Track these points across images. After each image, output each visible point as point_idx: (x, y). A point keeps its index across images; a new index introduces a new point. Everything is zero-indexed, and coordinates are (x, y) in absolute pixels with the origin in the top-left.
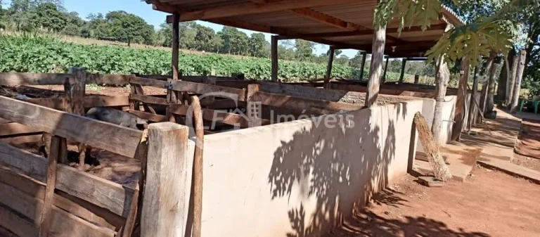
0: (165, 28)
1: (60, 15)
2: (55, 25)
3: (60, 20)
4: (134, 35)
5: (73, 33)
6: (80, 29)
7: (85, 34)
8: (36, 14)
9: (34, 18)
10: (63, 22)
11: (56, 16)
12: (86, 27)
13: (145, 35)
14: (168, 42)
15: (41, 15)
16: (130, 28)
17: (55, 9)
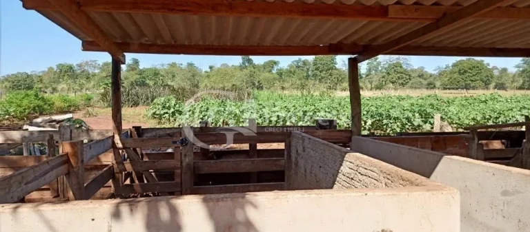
0: (521, 69)
1: (405, 72)
2: (401, 81)
3: (404, 76)
4: (472, 81)
5: (417, 86)
6: (425, 82)
7: (431, 86)
8: (384, 74)
9: (383, 77)
10: (408, 77)
11: (402, 73)
12: (432, 79)
13: (485, 79)
14: (527, 84)
15: (388, 74)
16: (467, 74)
17: (401, 67)
